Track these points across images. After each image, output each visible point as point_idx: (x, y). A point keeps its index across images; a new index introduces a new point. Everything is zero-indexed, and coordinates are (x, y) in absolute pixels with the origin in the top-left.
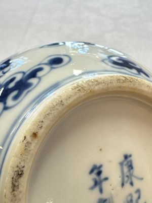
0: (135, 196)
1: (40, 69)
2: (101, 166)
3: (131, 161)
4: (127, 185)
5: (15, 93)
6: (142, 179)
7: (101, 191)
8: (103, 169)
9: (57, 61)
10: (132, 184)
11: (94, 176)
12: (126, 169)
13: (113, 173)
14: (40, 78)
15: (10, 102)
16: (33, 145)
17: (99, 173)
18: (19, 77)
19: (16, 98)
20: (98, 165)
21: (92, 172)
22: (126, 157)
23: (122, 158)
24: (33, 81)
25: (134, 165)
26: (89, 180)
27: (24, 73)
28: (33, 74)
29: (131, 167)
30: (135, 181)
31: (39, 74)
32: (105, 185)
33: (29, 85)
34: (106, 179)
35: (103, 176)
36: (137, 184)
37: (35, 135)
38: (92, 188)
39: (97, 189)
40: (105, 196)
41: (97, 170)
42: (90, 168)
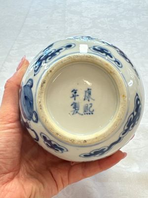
0: (89, 106)
1: (61, 49)
2: (77, 90)
3: (90, 92)
4: (87, 101)
5: (50, 57)
6: (94, 100)
7: (75, 99)
8: (77, 92)
9: (69, 46)
10: (89, 100)
11: (73, 93)
12: (87, 94)
13: (81, 94)
14: (60, 53)
15: (47, 60)
16: (50, 74)
17: (75, 93)
18: (53, 51)
19: (50, 59)
20: (76, 89)
21: (72, 91)
22: (88, 89)
23: (87, 90)
24: (57, 53)
25: (92, 94)
26: (71, 94)
27: (55, 50)
28: (58, 51)
29: (90, 94)
30: (90, 99)
31: (60, 51)
32: (77, 98)
33: (56, 55)
34: (78, 95)
35: (77, 94)
36: (91, 101)
37: (51, 71)
38: (71, 97)
39: (73, 98)
40: (76, 101)
41: (75, 91)
42: (72, 90)
